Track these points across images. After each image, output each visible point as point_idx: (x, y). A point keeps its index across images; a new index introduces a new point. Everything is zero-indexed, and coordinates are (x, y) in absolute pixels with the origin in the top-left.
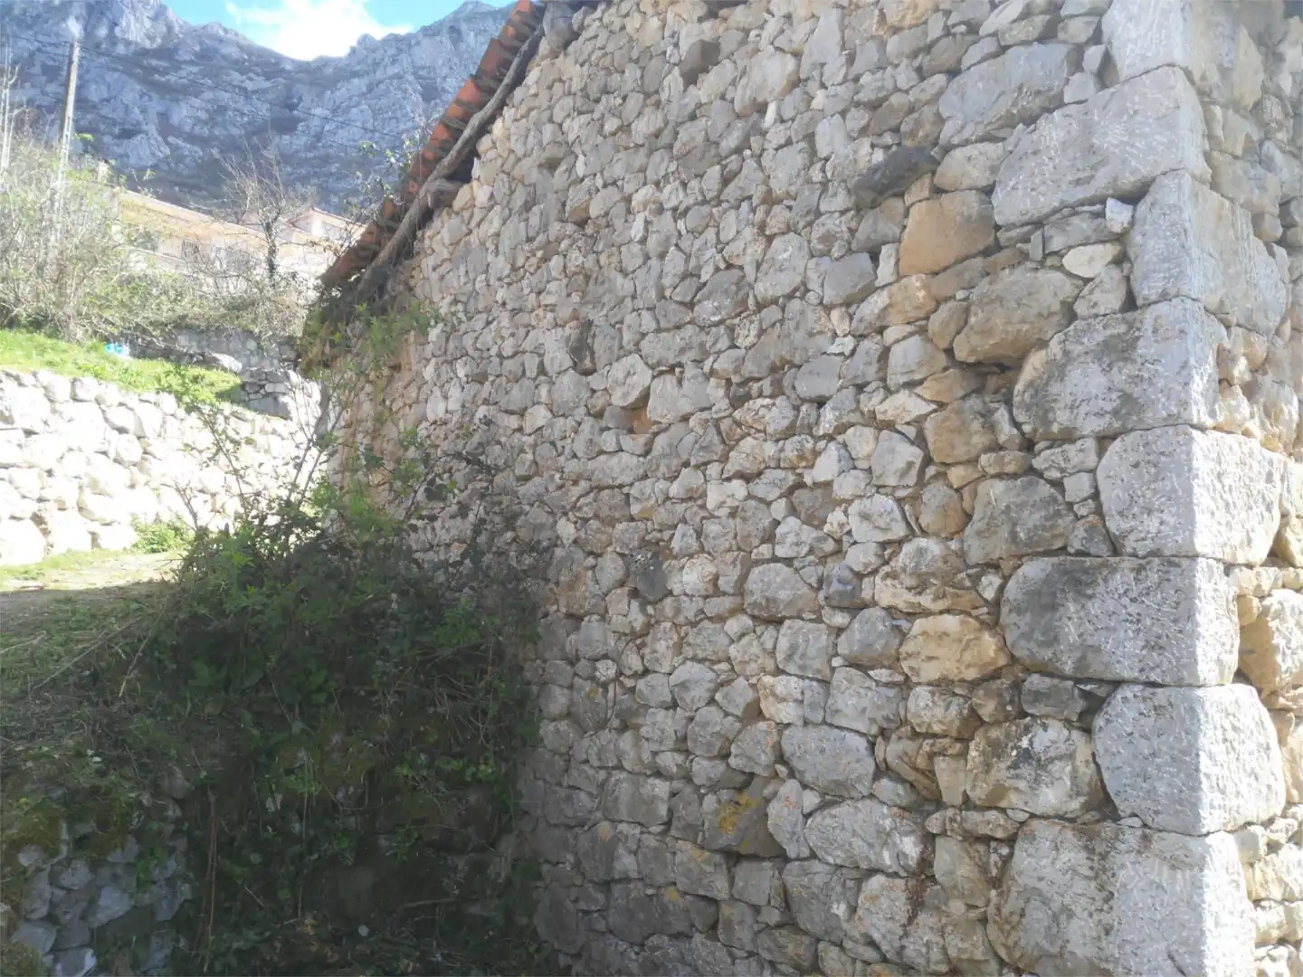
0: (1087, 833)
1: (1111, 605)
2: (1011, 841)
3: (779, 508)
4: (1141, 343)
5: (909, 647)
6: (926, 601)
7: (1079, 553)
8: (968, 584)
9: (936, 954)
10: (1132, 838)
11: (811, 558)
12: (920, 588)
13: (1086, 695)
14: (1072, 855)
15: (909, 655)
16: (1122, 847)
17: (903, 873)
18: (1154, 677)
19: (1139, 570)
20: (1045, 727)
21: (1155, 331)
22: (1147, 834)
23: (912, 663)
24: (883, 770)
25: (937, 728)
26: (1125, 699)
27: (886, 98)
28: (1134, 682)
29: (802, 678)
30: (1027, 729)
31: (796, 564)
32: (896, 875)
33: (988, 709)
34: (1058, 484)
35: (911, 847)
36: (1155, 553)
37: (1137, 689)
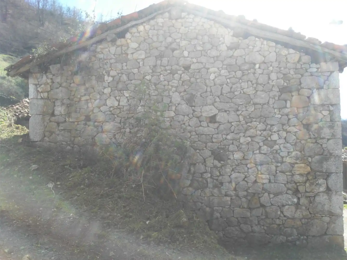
0: (328, 194)
1: (331, 163)
2: (314, 197)
3: (261, 144)
4: (335, 127)
5: (294, 169)
6: (298, 161)
7: (326, 155)
8: (306, 159)
9: (301, 215)
10: (334, 193)
11: (271, 154)
12: (296, 160)
13: (327, 175)
14: (326, 197)
15: (294, 170)
16: (333, 194)
17: (293, 205)
18: (337, 172)
19: (335, 158)
20: (320, 180)
21: (337, 126)
22: (336, 192)
23: (295, 171)
24: (288, 189)
25: (301, 181)
26: (333, 175)
27: (287, 74)
28: (335, 173)
29: (269, 175)
30: (317, 180)
31: (267, 154)
32: (292, 205)
33: (310, 178)
34: (321, 145)
35: (295, 200)
36: (337, 156)
37: (335, 174)
